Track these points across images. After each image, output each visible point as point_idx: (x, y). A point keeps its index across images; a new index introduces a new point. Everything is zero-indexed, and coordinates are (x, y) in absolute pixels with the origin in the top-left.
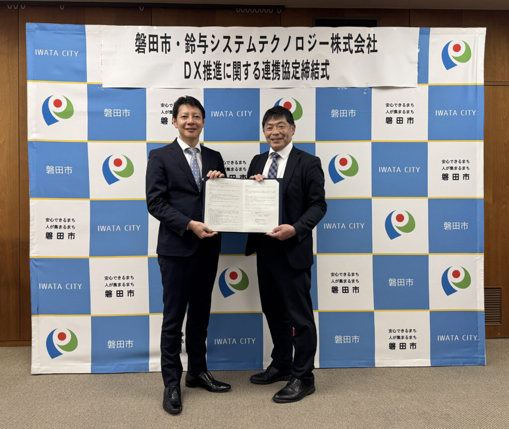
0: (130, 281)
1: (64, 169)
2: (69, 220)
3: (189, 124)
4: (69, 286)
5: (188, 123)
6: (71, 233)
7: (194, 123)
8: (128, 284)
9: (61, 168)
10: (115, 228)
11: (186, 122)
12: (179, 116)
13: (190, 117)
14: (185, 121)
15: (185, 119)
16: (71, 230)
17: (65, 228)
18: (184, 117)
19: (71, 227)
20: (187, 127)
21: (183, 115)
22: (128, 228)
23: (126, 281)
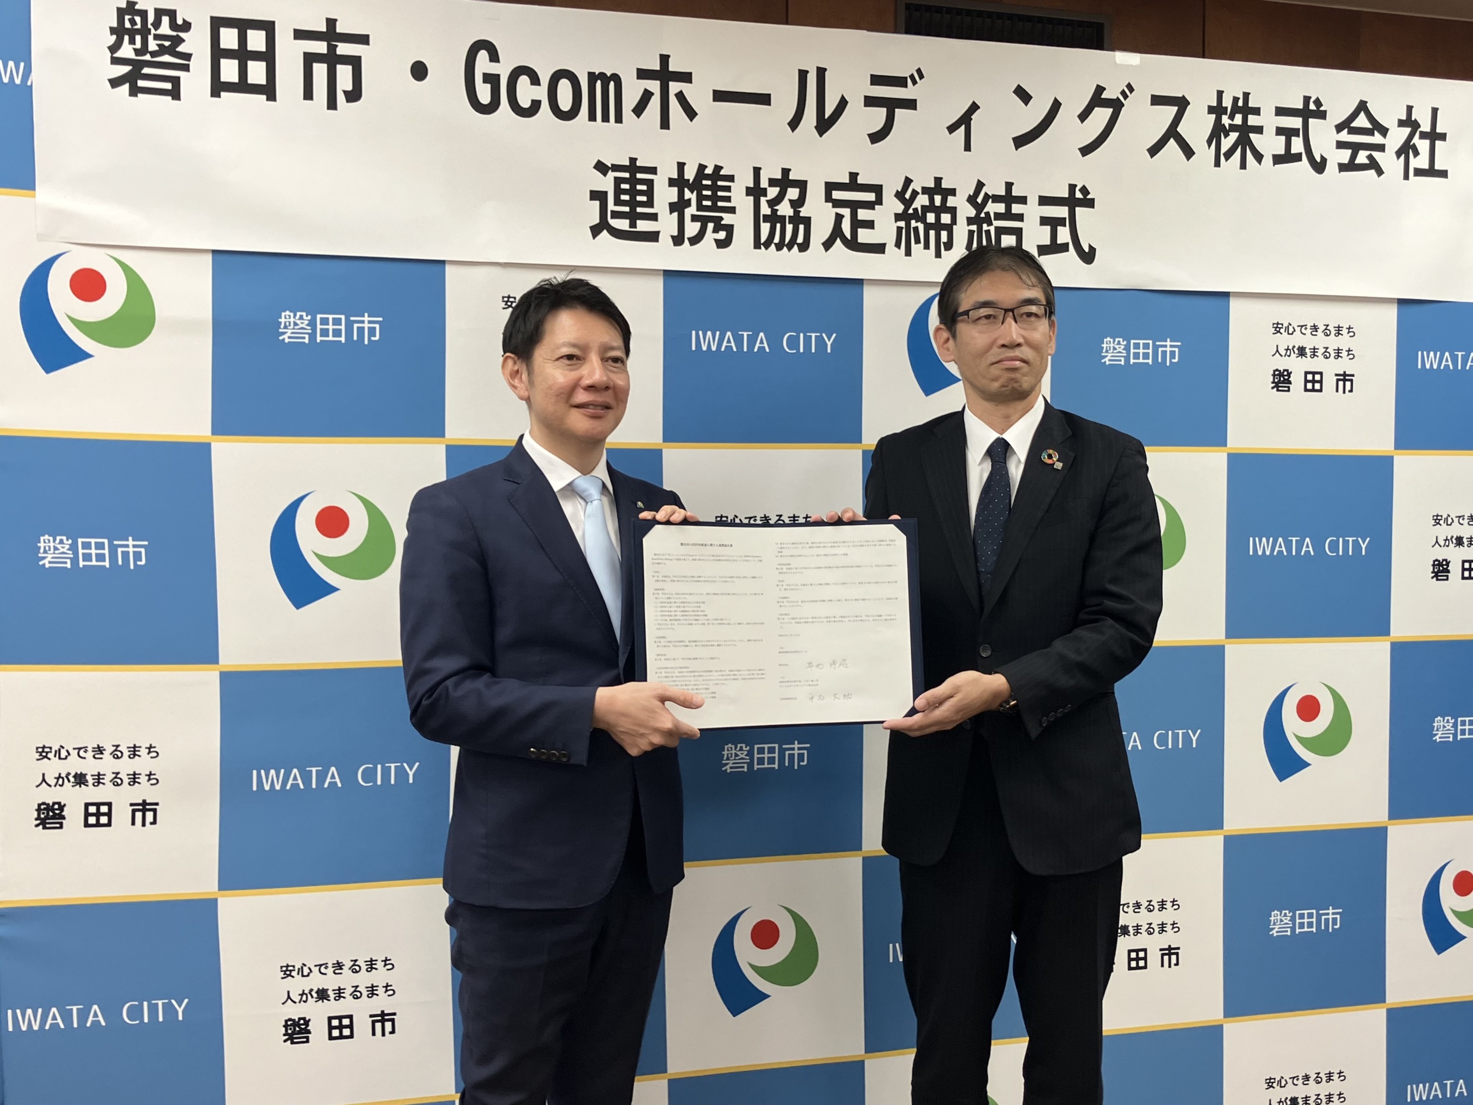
0: (379, 977)
1: (113, 550)
2: (134, 752)
3: (591, 388)
4: (136, 1012)
5: (587, 382)
6: (144, 803)
7: (612, 384)
8: (372, 991)
9: (100, 546)
10: (321, 777)
11: (580, 379)
12: (541, 354)
13: (594, 359)
14: (573, 375)
15: (572, 368)
16: (143, 792)
17: (116, 781)
18: (570, 357)
19: (143, 779)
20: (582, 397)
21: (566, 351)
22: (369, 775)
23: (364, 979)
